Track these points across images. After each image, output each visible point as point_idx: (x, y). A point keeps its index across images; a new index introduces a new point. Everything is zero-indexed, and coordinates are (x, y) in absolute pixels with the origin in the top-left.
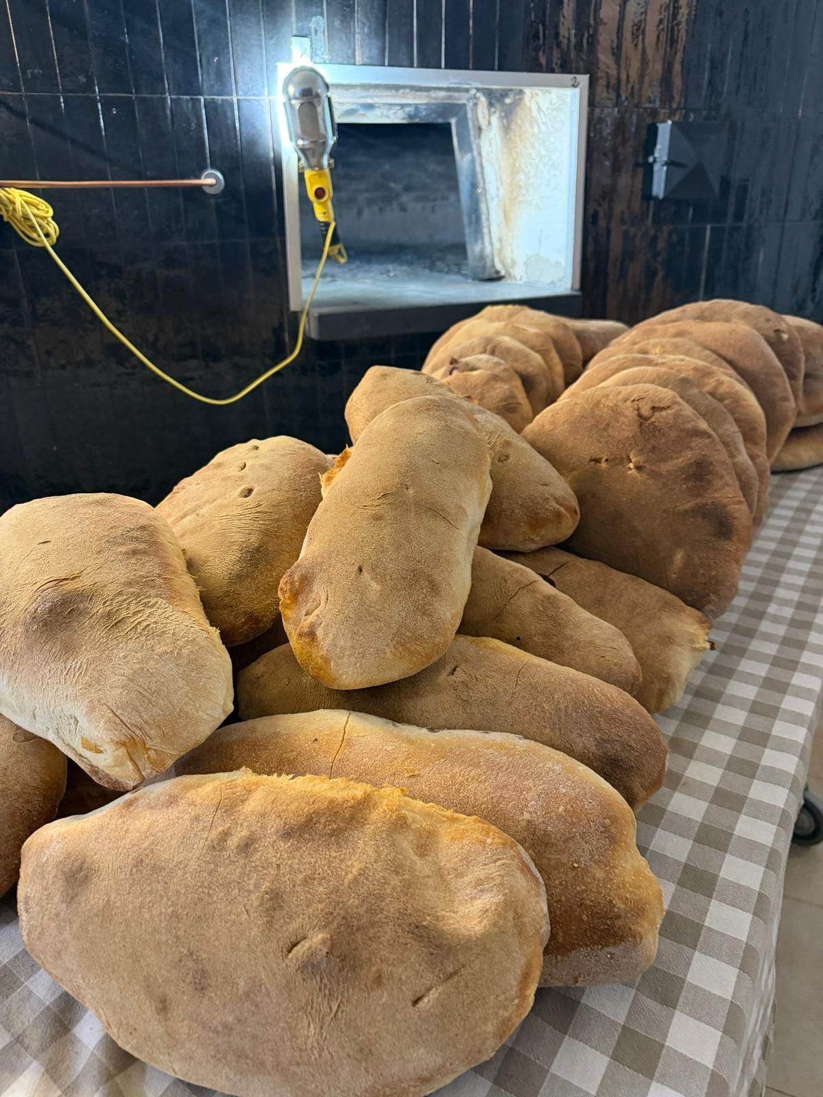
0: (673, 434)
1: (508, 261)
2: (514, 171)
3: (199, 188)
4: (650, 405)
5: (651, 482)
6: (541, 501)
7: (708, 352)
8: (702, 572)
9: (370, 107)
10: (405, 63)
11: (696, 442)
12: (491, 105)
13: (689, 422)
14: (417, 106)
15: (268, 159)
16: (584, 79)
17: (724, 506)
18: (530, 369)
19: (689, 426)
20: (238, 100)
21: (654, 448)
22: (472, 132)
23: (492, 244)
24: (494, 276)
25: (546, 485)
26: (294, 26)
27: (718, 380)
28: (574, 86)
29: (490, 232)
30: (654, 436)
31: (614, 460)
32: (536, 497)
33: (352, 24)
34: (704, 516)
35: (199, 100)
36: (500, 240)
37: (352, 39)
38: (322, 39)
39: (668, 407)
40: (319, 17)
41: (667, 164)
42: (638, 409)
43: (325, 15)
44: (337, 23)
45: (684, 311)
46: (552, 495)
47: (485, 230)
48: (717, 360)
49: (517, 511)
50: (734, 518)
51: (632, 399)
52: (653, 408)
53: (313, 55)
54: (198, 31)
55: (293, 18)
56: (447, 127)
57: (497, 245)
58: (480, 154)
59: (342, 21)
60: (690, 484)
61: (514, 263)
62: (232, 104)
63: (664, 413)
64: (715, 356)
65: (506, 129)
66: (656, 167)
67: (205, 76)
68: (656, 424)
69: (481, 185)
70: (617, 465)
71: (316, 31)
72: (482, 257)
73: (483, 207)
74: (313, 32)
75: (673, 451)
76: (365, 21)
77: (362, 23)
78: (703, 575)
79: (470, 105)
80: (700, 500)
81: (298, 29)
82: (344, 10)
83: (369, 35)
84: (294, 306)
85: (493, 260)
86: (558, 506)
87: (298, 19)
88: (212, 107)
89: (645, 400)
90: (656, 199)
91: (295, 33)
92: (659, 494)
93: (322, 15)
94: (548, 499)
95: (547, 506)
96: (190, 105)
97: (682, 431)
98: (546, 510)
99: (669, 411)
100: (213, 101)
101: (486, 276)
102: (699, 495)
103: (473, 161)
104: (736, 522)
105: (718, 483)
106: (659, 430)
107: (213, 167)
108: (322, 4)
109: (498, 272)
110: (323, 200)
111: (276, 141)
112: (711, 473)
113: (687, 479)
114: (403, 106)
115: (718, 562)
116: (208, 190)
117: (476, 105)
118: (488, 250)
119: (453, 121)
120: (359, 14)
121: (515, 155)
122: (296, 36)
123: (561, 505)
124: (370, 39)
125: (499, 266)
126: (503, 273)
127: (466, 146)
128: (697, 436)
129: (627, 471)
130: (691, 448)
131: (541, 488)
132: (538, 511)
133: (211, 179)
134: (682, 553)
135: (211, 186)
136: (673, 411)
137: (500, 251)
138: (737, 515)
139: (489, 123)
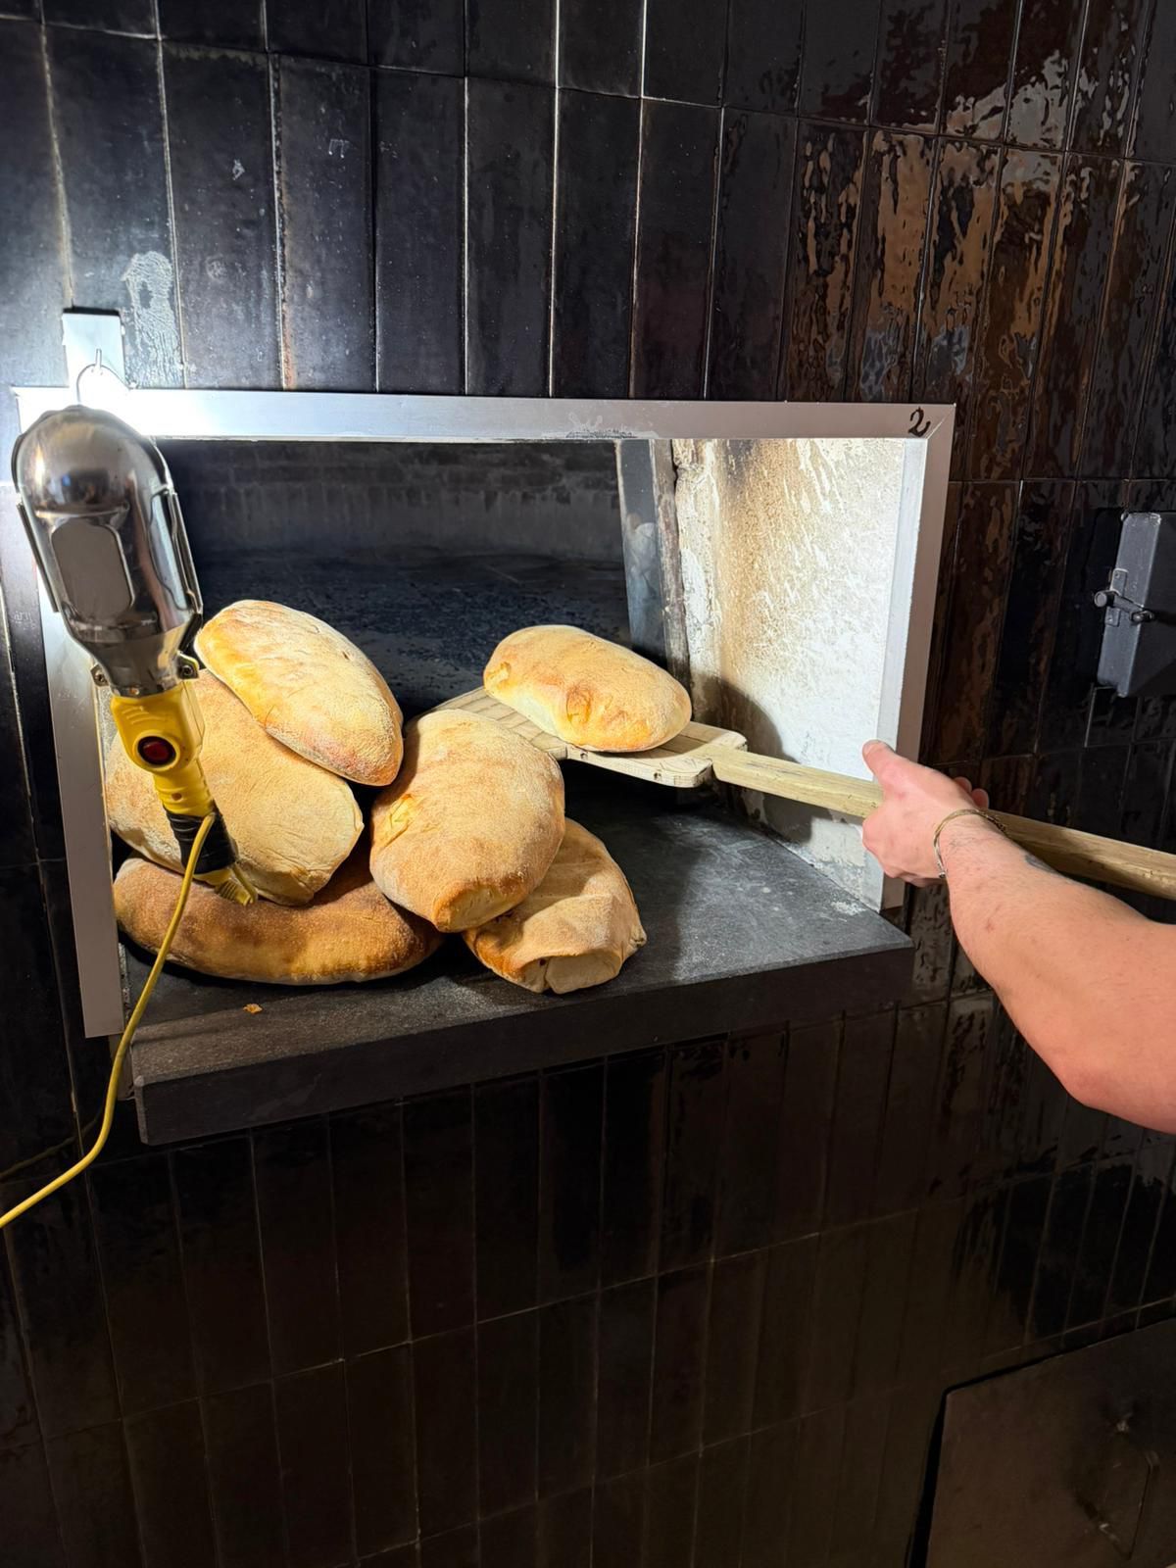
2: (750, 580)
10: (434, 382)
16: (943, 415)
22: (657, 478)
26: (70, 277)
28: (916, 432)
33: (265, 274)
37: (265, 318)
38: (161, 320)
40: (154, 255)
41: (1143, 616)
43: (174, 248)
44: (215, 272)
53: (137, 362)
55: (66, 255)
59: (231, 268)
66: (1113, 622)
69: (672, 598)
71: (146, 297)
74: (135, 297)
76: (306, 266)
77: (300, 272)
81: (79, 288)
82: (239, 236)
83: (320, 305)
87: (83, 258)
90: (1107, 692)
91: (71, 298)
93: (163, 248)
103: (655, 540)
108: (165, 216)
120: (286, 247)
121: (751, 545)
122: (75, 310)
124: (323, 316)
139: (698, 458)
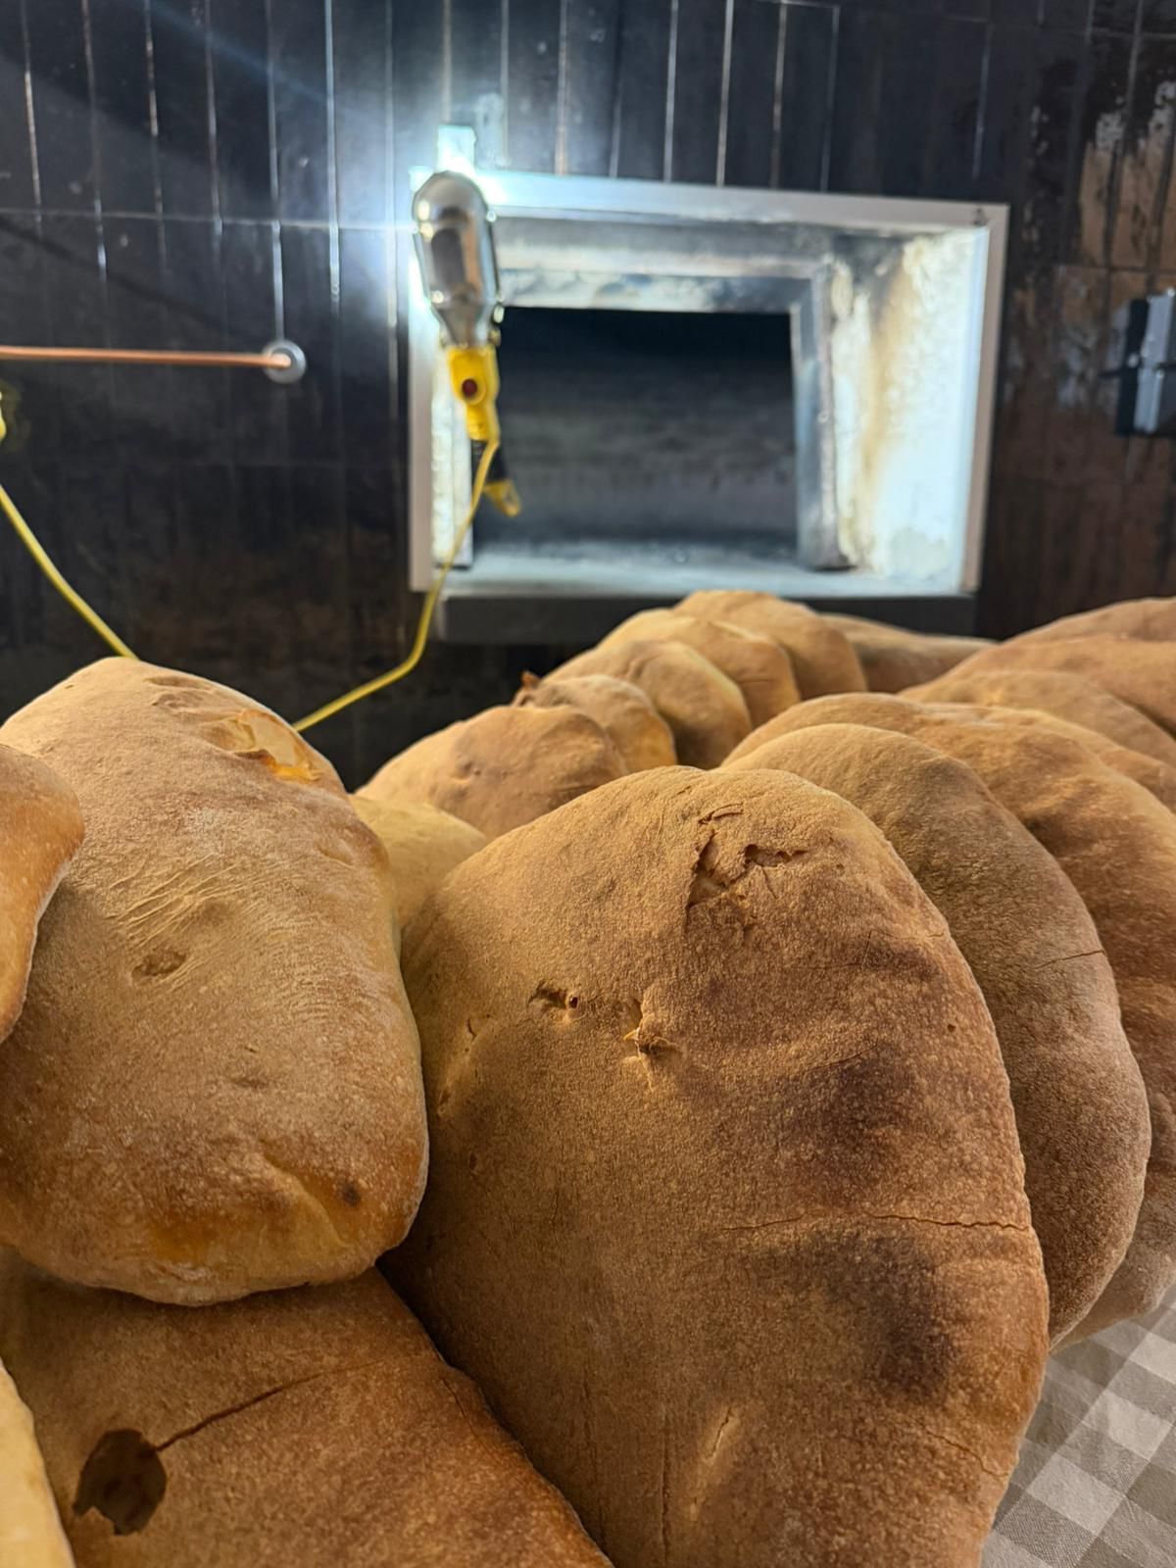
0: (791, 950)
1: (864, 540)
2: (883, 384)
3: (258, 371)
4: (745, 840)
5: (680, 1110)
6: (202, 1148)
7: (1128, 709)
8: (793, 1525)
9: (644, 279)
11: (870, 989)
12: (857, 280)
13: (855, 914)
14: (726, 282)
15: (385, 328)
16: (999, 213)
17: (925, 1265)
18: (703, 716)
19: (853, 927)
20: (341, 231)
21: (716, 987)
22: (819, 322)
23: (836, 509)
24: (835, 563)
25: (255, 1085)
26: (447, 108)
27: (1087, 782)
28: (979, 224)
29: (835, 490)
30: (725, 943)
31: (592, 1005)
32: (187, 1129)
34: (837, 1293)
35: (269, 228)
36: (854, 503)
37: (551, 134)
38: (496, 133)
39: (799, 853)
40: (492, 95)
41: (1162, 367)
42: (706, 852)
43: (504, 92)
44: (525, 106)
45: (1106, 617)
46: (253, 1128)
47: (827, 486)
48: (1145, 730)
49: (111, 1169)
50: (961, 1320)
51: (705, 814)
52: (752, 853)
53: (479, 157)
54: (278, 115)
56: (784, 320)
57: (846, 511)
58: (830, 360)
59: (534, 103)
60: (808, 1149)
61: (872, 543)
62: (326, 237)
63: (778, 872)
64: (1142, 721)
65: (877, 316)
66: (1145, 376)
67: (283, 189)
68: (746, 904)
69: (826, 411)
70: (597, 1025)
71: (486, 118)
72: (817, 532)
73: (826, 447)
74: (481, 118)
75: (779, 1009)
76: (576, 103)
77: (572, 107)
78: (798, 1540)
79: (819, 281)
80: (830, 1223)
81: (453, 113)
82: (539, 86)
83: (583, 126)
84: (417, 581)
85: (836, 538)
86: (272, 1173)
87: (455, 99)
88: (292, 241)
89: (739, 820)
90: (1142, 433)
91: (447, 119)
92: (695, 1164)
93: (498, 91)
94: (232, 1140)
95: (220, 1170)
96: (255, 234)
97: (822, 940)
98: (213, 1182)
99: (798, 868)
100: (295, 232)
101: (822, 561)
102: (836, 1199)
103: (816, 372)
104: (961, 1337)
105: (922, 1160)
106: (747, 929)
107: (289, 336)
109: (843, 558)
110: (477, 400)
111: (402, 299)
112: (897, 1117)
113: (800, 1126)
114: (701, 280)
115: (867, 1493)
116: (274, 375)
117: (829, 281)
118: (829, 518)
119: (795, 310)
120: (565, 92)
121: (884, 359)
122: (449, 124)
123: (286, 1168)
124: (585, 133)
125: (846, 547)
126: (853, 559)
127: (809, 347)
128: (875, 966)
129: (624, 1053)
130: (846, 1008)
131: (226, 1092)
132: (182, 1183)
133: (283, 358)
134: (733, 1423)
135: (280, 369)
136: (810, 867)
137: (852, 522)
138: (975, 1305)
139: (852, 310)
